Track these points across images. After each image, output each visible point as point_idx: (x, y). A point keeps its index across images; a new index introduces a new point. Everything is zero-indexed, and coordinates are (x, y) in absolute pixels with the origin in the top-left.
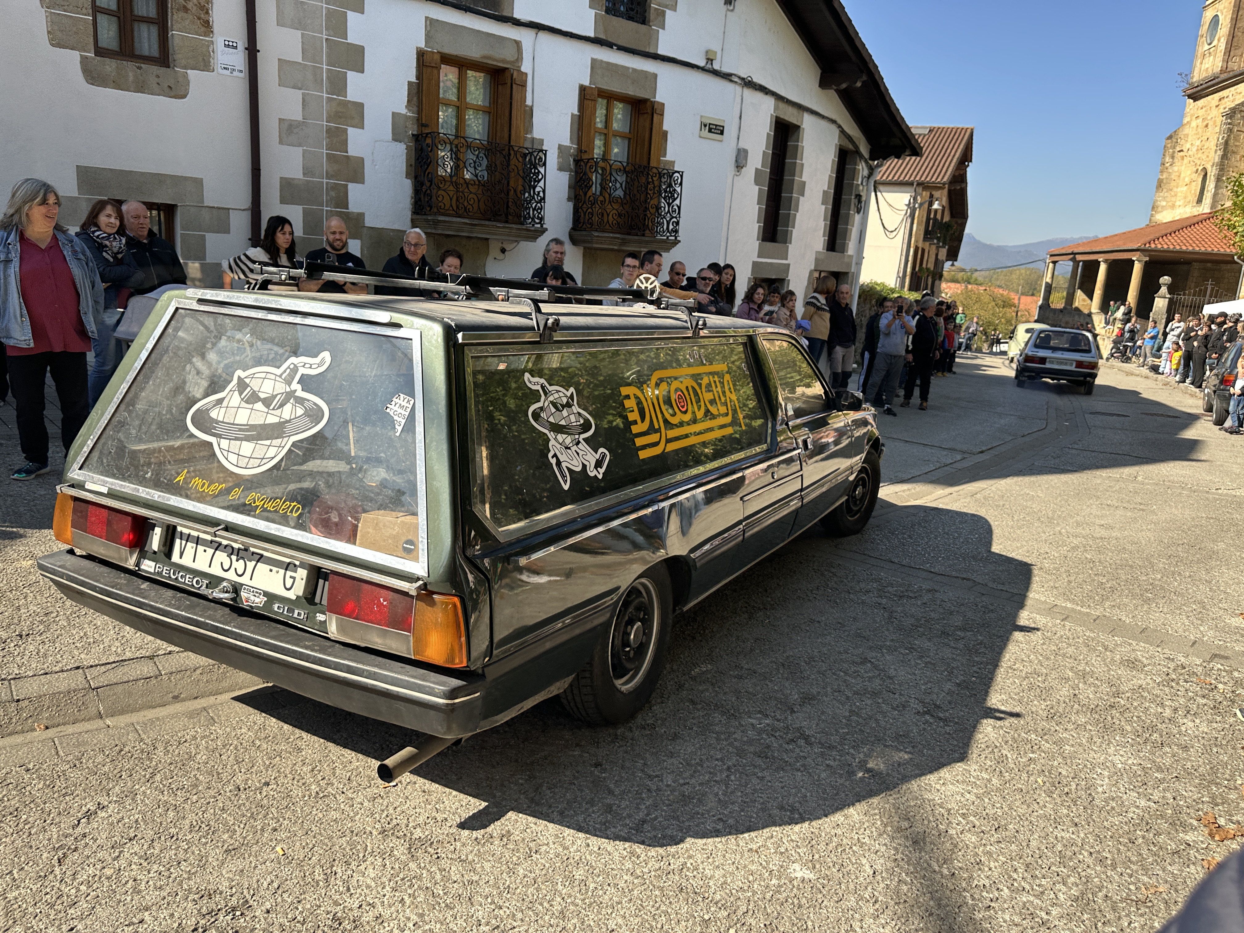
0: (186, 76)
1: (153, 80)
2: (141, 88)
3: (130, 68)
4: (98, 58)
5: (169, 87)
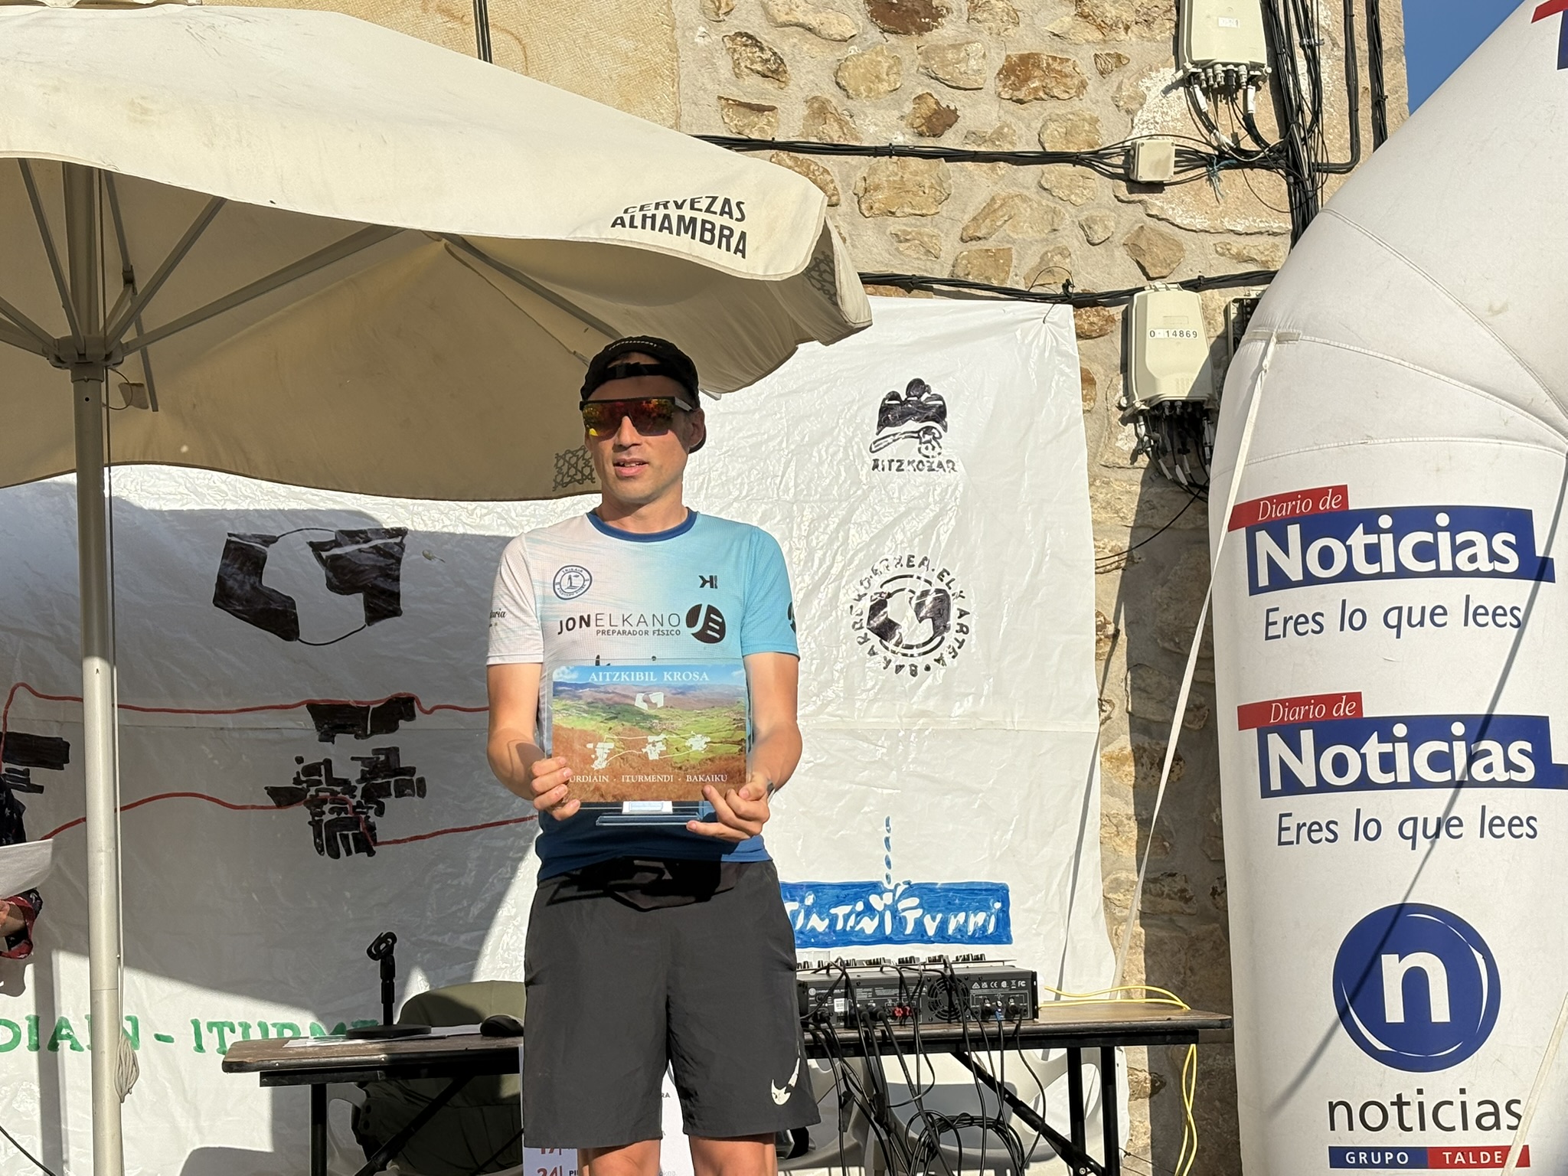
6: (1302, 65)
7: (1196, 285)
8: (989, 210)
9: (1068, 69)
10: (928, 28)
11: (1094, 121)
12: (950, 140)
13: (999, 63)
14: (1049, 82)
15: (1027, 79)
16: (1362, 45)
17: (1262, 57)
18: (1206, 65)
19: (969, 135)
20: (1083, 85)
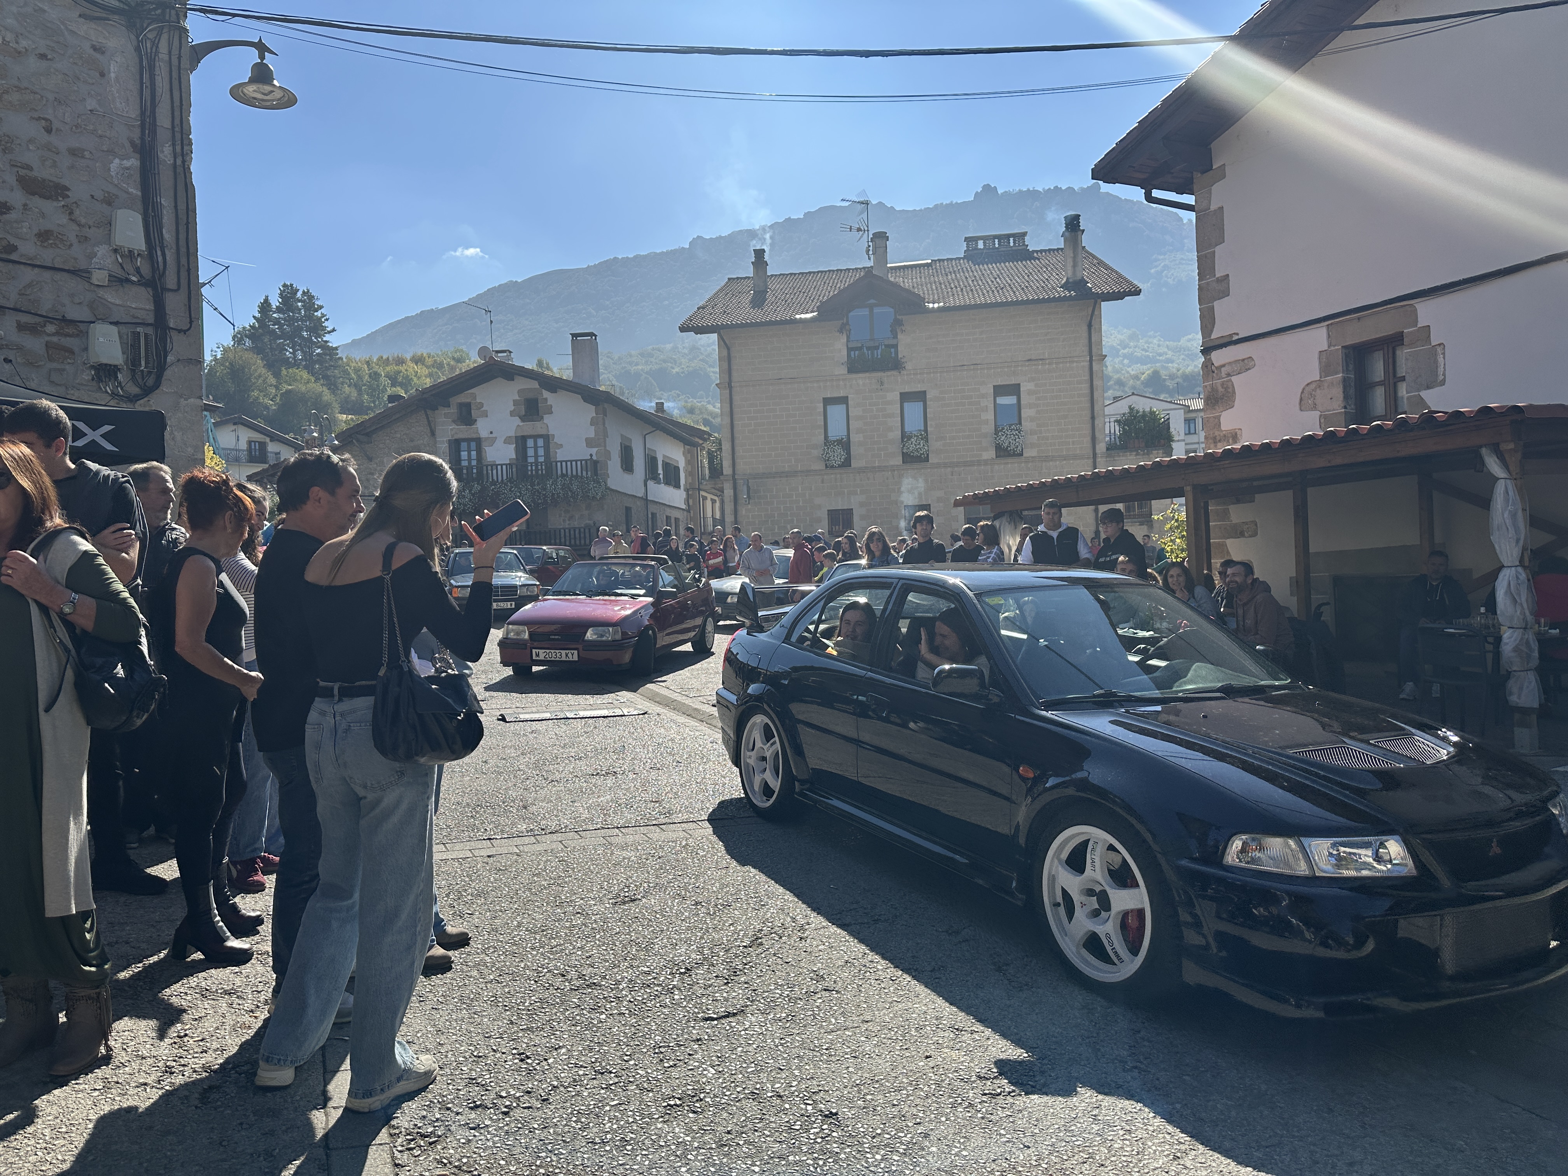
6: (159, 253)
7: (116, 323)
8: (30, 285)
9: (65, 238)
10: (5, 213)
11: (76, 259)
12: (14, 257)
13: (36, 231)
14: (58, 242)
15: (49, 239)
16: (183, 250)
17: (143, 247)
18: (121, 247)
19: (22, 256)
20: (71, 245)
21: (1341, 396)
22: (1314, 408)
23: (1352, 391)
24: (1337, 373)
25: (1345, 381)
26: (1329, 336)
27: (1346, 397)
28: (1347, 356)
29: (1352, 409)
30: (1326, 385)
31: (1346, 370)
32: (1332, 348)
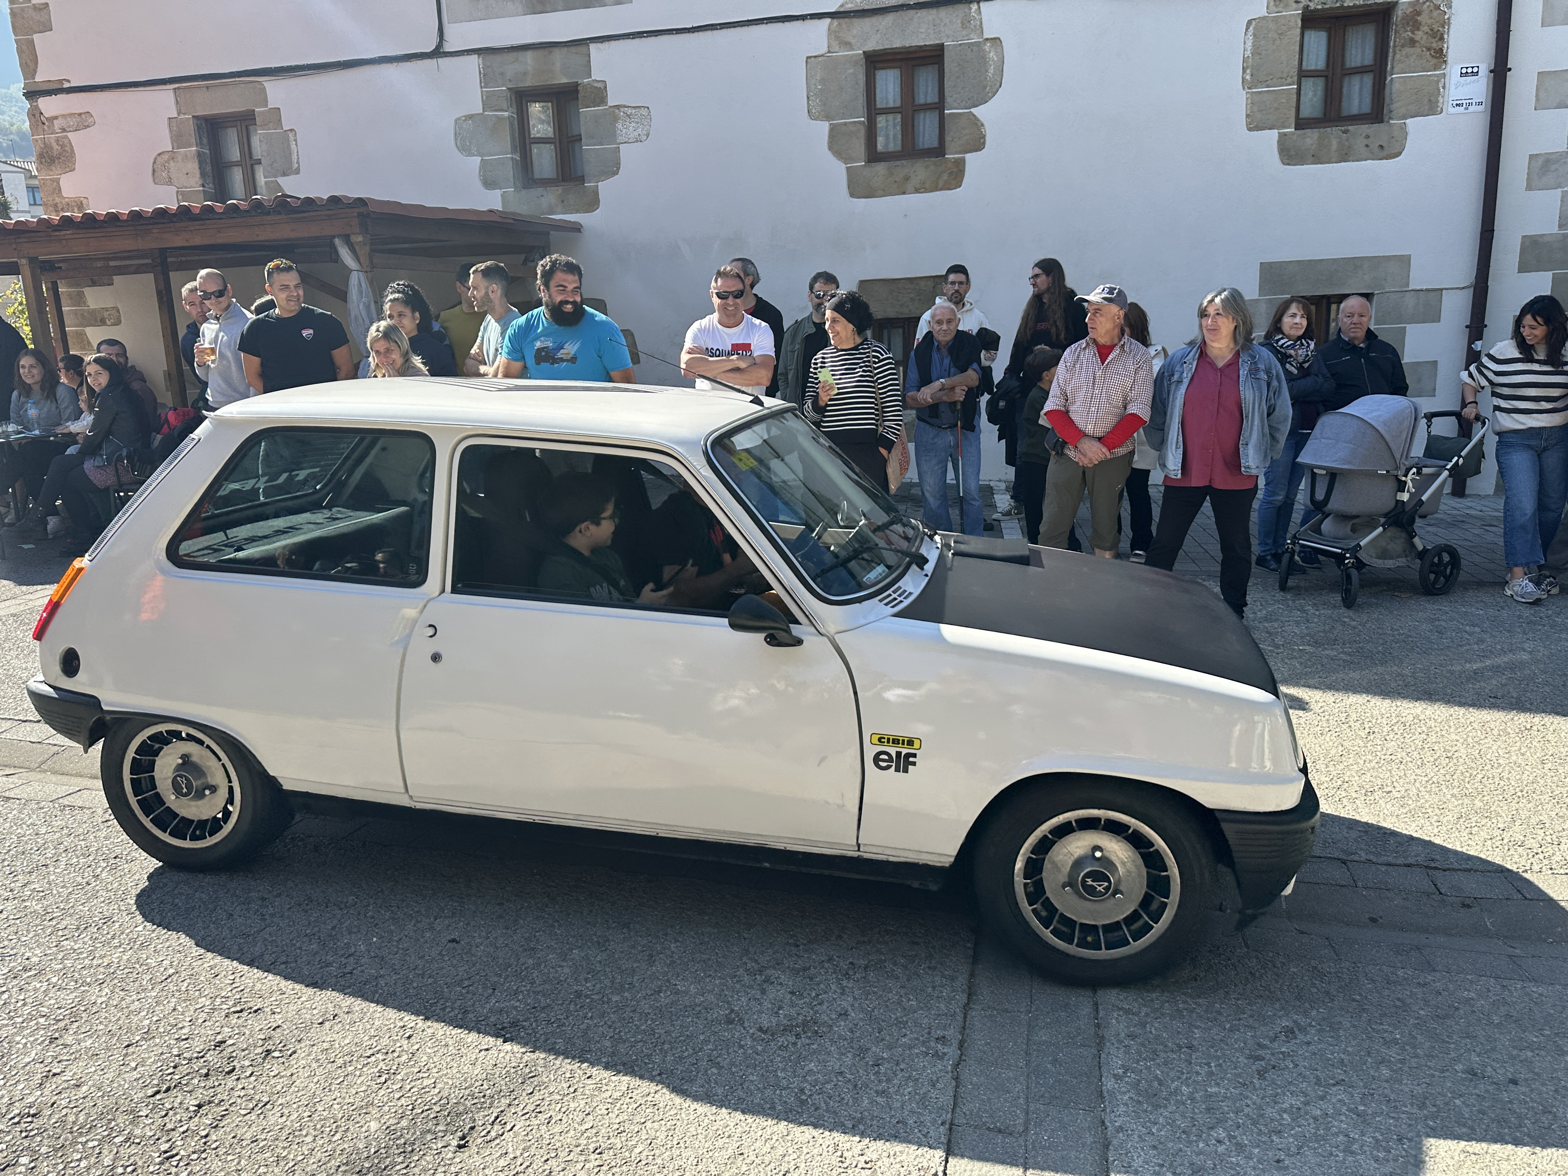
0: (1403, 128)
1: (1360, 142)
2: (1344, 156)
3: (1334, 135)
4: (1298, 132)
5: (1381, 147)
21: (197, 172)
22: (169, 182)
23: (208, 168)
24: (190, 146)
25: (199, 155)
26: (177, 102)
27: (203, 174)
28: (199, 128)
29: (210, 188)
30: (180, 158)
31: (200, 144)
32: (182, 116)
